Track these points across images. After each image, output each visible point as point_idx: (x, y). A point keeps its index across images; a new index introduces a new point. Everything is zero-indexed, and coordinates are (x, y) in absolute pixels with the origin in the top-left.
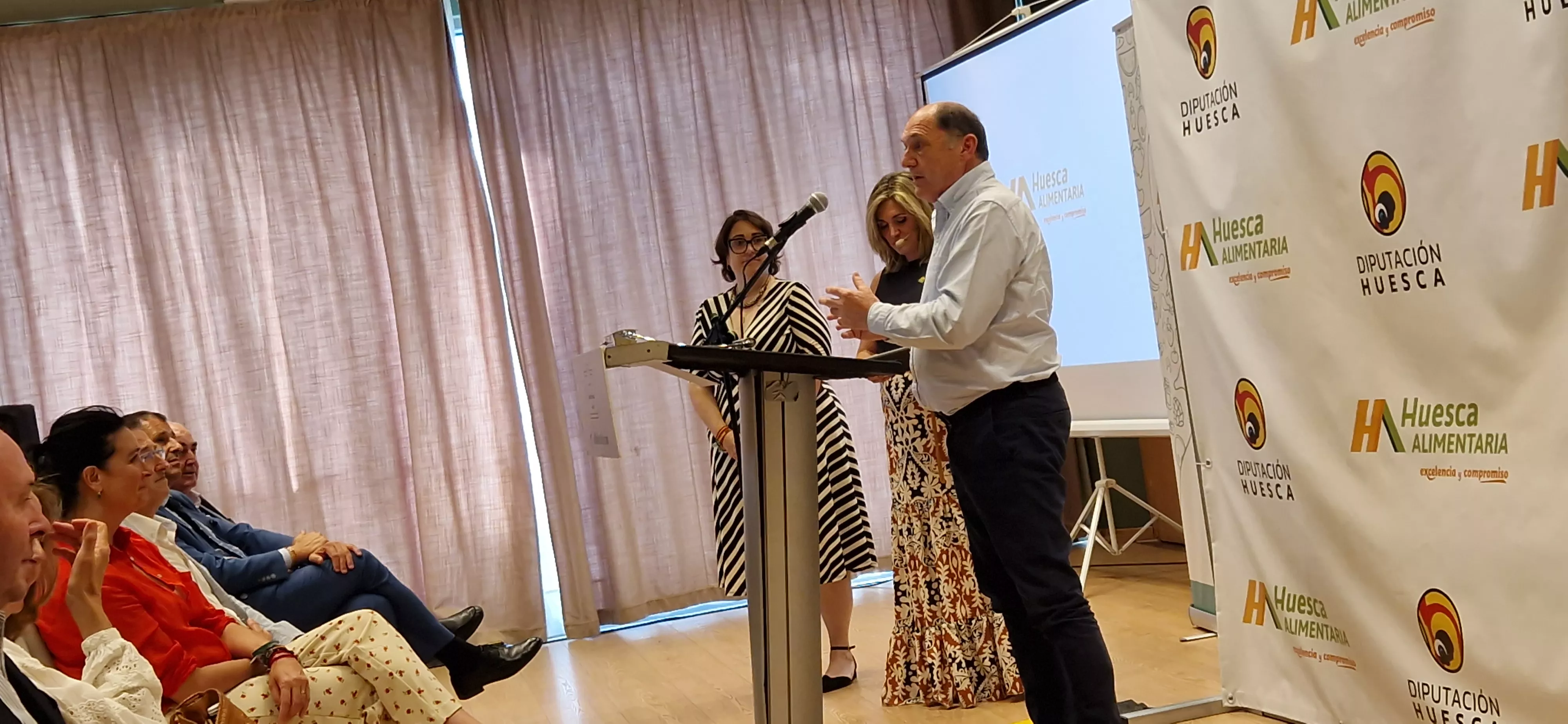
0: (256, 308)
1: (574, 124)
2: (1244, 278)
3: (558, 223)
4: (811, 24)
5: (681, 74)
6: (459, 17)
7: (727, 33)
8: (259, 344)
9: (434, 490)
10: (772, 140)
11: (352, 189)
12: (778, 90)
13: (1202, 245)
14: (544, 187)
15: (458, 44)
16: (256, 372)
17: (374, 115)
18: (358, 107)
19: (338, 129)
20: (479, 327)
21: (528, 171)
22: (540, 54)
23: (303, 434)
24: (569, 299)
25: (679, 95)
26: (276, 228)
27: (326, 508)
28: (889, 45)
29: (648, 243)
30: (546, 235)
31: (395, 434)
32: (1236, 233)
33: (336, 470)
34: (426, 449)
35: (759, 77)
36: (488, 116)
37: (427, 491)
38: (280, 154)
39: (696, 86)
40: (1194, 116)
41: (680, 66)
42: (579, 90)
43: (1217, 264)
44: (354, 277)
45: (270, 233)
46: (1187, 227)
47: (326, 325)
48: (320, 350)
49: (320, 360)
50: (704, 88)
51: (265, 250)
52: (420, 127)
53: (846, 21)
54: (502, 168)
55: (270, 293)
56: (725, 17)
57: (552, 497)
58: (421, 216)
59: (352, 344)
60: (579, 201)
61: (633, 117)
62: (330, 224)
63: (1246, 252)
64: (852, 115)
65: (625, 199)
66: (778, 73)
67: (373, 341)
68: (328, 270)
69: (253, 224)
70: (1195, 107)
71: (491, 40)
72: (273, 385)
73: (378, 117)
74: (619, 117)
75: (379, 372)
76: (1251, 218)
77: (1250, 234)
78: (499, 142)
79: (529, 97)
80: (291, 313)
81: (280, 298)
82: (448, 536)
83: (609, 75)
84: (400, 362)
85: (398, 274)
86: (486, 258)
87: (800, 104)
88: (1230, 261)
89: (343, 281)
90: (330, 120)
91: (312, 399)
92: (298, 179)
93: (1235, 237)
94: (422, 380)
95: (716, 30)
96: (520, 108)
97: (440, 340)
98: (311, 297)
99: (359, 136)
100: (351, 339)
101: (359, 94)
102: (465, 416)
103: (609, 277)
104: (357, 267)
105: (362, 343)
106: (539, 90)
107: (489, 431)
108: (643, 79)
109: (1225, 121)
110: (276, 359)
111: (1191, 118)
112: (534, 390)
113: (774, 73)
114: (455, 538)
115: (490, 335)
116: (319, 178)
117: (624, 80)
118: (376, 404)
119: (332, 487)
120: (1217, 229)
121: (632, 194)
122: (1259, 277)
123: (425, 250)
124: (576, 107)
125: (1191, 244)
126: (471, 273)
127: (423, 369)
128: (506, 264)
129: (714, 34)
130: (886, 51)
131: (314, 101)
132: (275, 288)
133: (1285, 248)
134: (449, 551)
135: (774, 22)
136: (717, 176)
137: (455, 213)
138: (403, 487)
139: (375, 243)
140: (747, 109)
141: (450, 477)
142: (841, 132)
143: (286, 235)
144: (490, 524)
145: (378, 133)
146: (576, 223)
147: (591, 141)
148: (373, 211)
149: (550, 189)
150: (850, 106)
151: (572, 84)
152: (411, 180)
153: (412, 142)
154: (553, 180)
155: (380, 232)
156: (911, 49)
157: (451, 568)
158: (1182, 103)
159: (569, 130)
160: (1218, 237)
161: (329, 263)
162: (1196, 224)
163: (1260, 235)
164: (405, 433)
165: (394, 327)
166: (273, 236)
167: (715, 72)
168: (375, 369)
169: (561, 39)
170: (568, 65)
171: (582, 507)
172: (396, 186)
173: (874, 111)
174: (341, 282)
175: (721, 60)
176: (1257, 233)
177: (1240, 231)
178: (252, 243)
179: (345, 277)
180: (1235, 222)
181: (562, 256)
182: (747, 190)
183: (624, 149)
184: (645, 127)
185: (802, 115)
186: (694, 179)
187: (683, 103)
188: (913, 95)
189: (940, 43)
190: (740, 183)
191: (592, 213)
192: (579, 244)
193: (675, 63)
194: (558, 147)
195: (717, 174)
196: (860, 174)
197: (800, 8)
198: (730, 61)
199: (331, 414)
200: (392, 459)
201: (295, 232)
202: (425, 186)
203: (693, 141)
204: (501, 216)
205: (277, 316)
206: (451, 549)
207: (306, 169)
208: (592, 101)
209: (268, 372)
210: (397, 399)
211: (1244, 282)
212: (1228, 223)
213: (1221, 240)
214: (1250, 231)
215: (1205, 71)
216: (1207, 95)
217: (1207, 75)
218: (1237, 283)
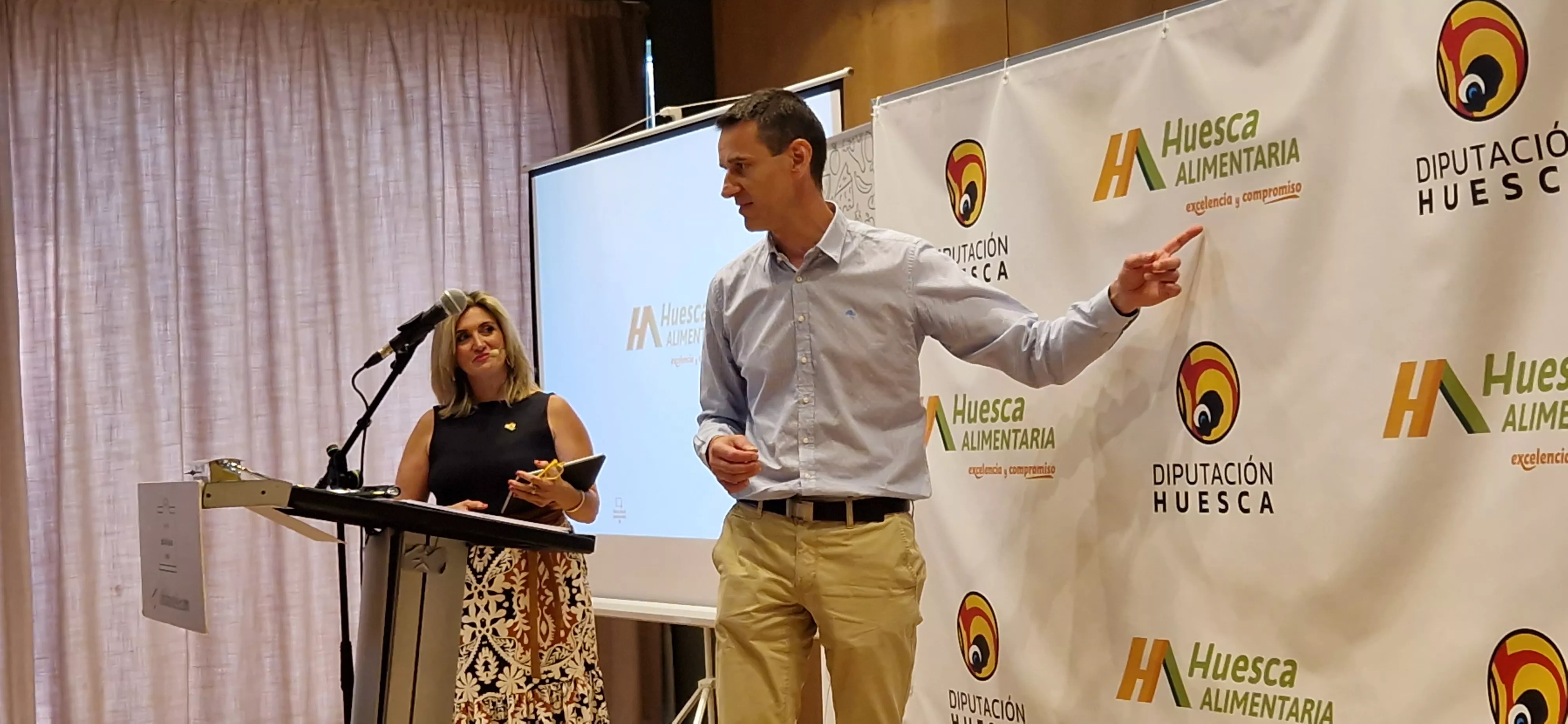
1: (88, 171)
2: (989, 470)
3: (51, 293)
4: (401, 90)
5: (232, 128)
7: (296, 86)
10: (338, 223)
12: (352, 164)
13: (935, 423)
14: (38, 244)
22: (53, 79)
24: (53, 388)
25: (226, 153)
28: (493, 129)
29: (165, 330)
30: (33, 305)
32: (985, 416)
35: (330, 145)
39: (250, 144)
41: (232, 118)
42: (99, 130)
50: (260, 149)
53: (444, 93)
56: (297, 66)
60: (81, 268)
61: (165, 172)
64: (439, 205)
65: (142, 272)
66: (354, 144)
74: (146, 171)
76: (1009, 401)
77: (1005, 419)
79: (31, 130)
83: (140, 117)
87: (377, 184)
88: (973, 448)
93: (984, 420)
95: (283, 81)
96: (18, 142)
103: (110, 367)
106: (45, 123)
108: (183, 126)
109: (986, 279)
113: (349, 143)
117: (159, 126)
120: (960, 408)
121: (152, 266)
122: (1011, 473)
124: (92, 150)
129: (280, 84)
130: (488, 136)
133: (1052, 442)
135: (356, 81)
136: (263, 258)
140: (310, 181)
142: (424, 224)
146: (74, 293)
147: (108, 194)
149: (45, 249)
150: (437, 194)
151: (91, 121)
154: (51, 237)
156: (518, 137)
159: (79, 179)
160: (959, 417)
162: (930, 398)
163: (1018, 422)
167: (276, 131)
169: (84, 65)
170: (89, 98)
171: (36, 656)
173: (466, 205)
175: (285, 117)
176: (1015, 419)
177: (992, 414)
180: (986, 404)
181: (52, 334)
182: (298, 279)
183: (149, 210)
184: (179, 186)
185: (378, 198)
186: (234, 258)
187: (231, 164)
188: (515, 192)
189: (554, 135)
190: (291, 272)
191: (97, 285)
192: (75, 321)
193: (226, 113)
194: (63, 196)
195: (264, 255)
196: (442, 276)
197: (390, 69)
198: (296, 121)
203: (239, 211)
208: (114, 145)
211: (989, 475)
212: (976, 403)
213: (963, 421)
214: (1006, 415)
215: (964, 218)
216: (965, 246)
217: (967, 223)
218: (979, 475)
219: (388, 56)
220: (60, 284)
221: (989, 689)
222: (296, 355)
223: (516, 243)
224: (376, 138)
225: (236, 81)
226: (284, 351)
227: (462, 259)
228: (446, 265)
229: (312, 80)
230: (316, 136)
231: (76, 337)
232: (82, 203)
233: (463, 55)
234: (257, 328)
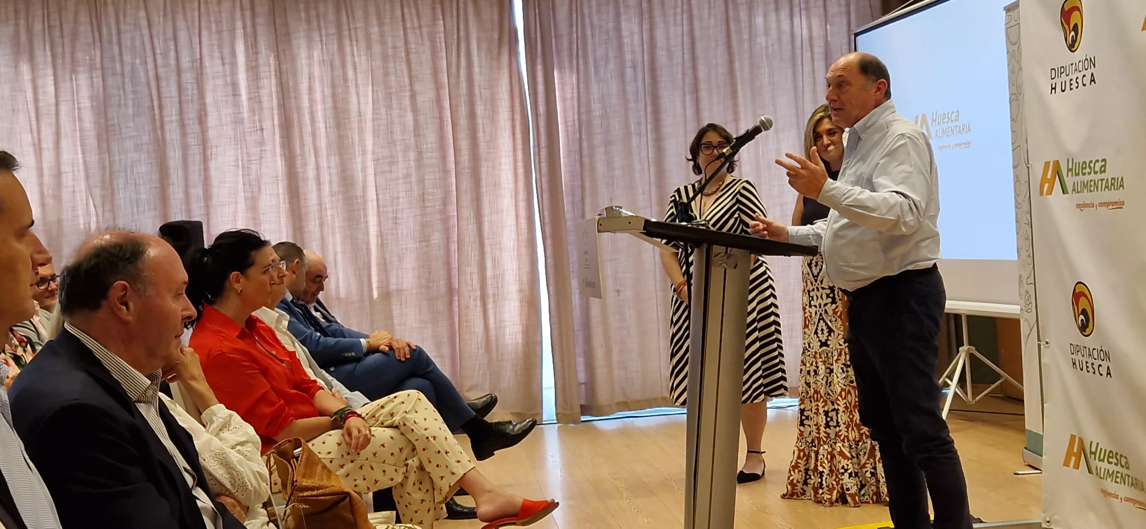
0: (359, 166)
1: (594, 51)
2: (1087, 205)
3: (576, 122)
5: (675, 20)
8: (359, 193)
9: (472, 307)
10: (738, 73)
11: (432, 86)
12: (746, 36)
13: (1057, 177)
14: (569, 95)
16: (356, 212)
17: (453, 34)
18: (443, 28)
19: (427, 43)
20: (513, 194)
21: (558, 83)
23: (385, 259)
24: (580, 178)
25: (672, 35)
26: (378, 110)
27: (396, 312)
28: (833, 8)
29: (640, 142)
30: (567, 131)
31: (448, 265)
32: (1084, 171)
33: (405, 286)
34: (468, 277)
35: (732, 26)
36: (533, 41)
37: (467, 307)
38: (385, 57)
39: (686, 29)
40: (1060, 80)
41: (675, 14)
42: (600, 27)
43: (1068, 193)
44: (429, 150)
45: (373, 114)
46: (1047, 164)
47: (407, 183)
48: (401, 200)
49: (400, 207)
50: (691, 31)
51: (369, 126)
52: (484, 46)
54: (540, 79)
55: (369, 157)
57: (556, 320)
58: (480, 110)
59: (423, 197)
60: (593, 107)
61: (638, 49)
62: (415, 110)
63: (1091, 186)
64: (799, 58)
65: (626, 108)
66: (747, 23)
67: (438, 197)
68: (411, 143)
69: (362, 106)
70: (1061, 73)
72: (366, 222)
73: (455, 37)
74: (627, 49)
75: (441, 219)
76: (1097, 161)
77: (1096, 173)
78: (539, 61)
79: (563, 29)
81: (376, 160)
82: (479, 341)
83: (623, 18)
84: (456, 214)
85: (460, 150)
86: (523, 144)
87: (762, 48)
88: (1078, 192)
89: (421, 152)
90: (422, 36)
91: (392, 234)
92: (396, 77)
93: (1084, 174)
94: (470, 228)
96: (557, 37)
97: (486, 200)
98: (398, 162)
99: (441, 49)
100: (423, 194)
101: (444, 19)
102: (498, 256)
103: (609, 164)
104: (432, 143)
105: (430, 197)
106: (571, 26)
107: (514, 268)
108: (647, 22)
109: (1084, 85)
110: (370, 204)
111: (1058, 81)
112: (549, 241)
113: (744, 25)
114: (483, 344)
115: (520, 200)
116: (410, 77)
117: (633, 21)
118: (436, 242)
119: (401, 298)
120: (1070, 167)
121: (632, 105)
122: (1099, 206)
123: (480, 135)
124: (597, 39)
125: (1049, 176)
126: (511, 154)
127: (472, 220)
128: (537, 150)
130: (830, 13)
131: (412, 22)
132: (374, 153)
133: (1122, 186)
134: (478, 352)
136: (695, 97)
137: (504, 110)
138: (451, 303)
139: (446, 126)
140: (722, 49)
141: (484, 299)
142: (789, 71)
143: (384, 116)
144: (509, 335)
145: (454, 48)
146: (589, 123)
147: (606, 64)
148: (447, 104)
149: (572, 98)
150: (797, 53)
151: (596, 21)
152: (475, 84)
153: (478, 56)
154: (575, 91)
155: (450, 119)
156: (848, 12)
157: (479, 364)
158: (1052, 69)
159: (590, 56)
160: (1070, 173)
161: (412, 138)
162: (1054, 162)
163: (1103, 174)
164: (455, 265)
165: (454, 188)
166: (375, 116)
167: (701, 20)
168: (438, 217)
170: (594, 8)
171: (576, 330)
172: (464, 87)
173: (815, 57)
175: (706, 11)
176: (1101, 172)
177: (1088, 170)
178: (361, 120)
179: (423, 150)
180: (1085, 163)
181: (578, 146)
182: (715, 108)
183: (629, 72)
184: (646, 57)
185: (762, 56)
186: (678, 98)
187: (675, 41)
188: (846, 47)
189: (871, 10)
190: (711, 104)
191: (602, 117)
192: (590, 139)
193: (672, 11)
194: (581, 67)
195: (695, 95)
196: (802, 102)
198: (712, 13)
199: (404, 246)
200: (444, 282)
201: (391, 114)
202: (484, 89)
203: (680, 70)
204: (536, 114)
205: (373, 173)
206: (480, 350)
207: (402, 71)
208: (609, 36)
209: (363, 213)
210: (452, 240)
211: (1087, 209)
212: (1079, 163)
213: (1072, 175)
214: (1096, 170)
215: (1072, 47)
216: (1072, 64)
217: (1073, 49)
218: (1082, 209)
220: (581, 117)
224: (760, 20)
227: (812, 91)
228: (801, 95)
230: (724, 22)
231: (591, 148)
232: (592, 70)
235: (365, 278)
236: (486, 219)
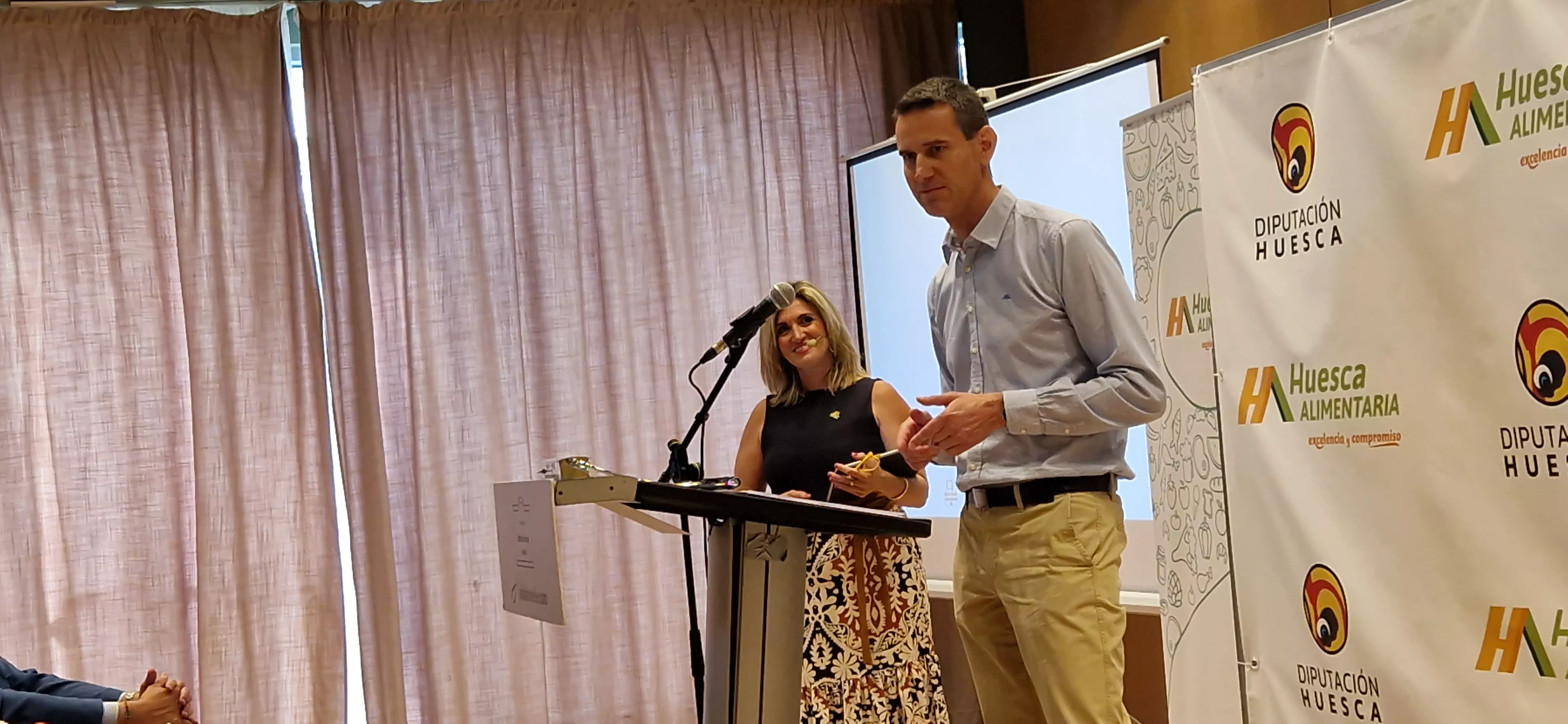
0: (18, 381)
1: (429, 184)
2: (1332, 440)
3: (401, 303)
4: (720, 88)
5: (561, 135)
6: (299, 45)
7: (620, 91)
8: (19, 427)
9: (222, 620)
10: (665, 222)
11: (149, 242)
12: (676, 163)
13: (1272, 395)
14: (386, 258)
15: (296, 77)
16: (12, 461)
17: (184, 156)
18: (166, 145)
19: (139, 170)
22: (393, 98)
24: (407, 395)
25: (558, 160)
26: (51, 284)
27: (85, 634)
28: (811, 121)
29: (508, 334)
30: (383, 316)
31: (179, 547)
32: (1324, 384)
33: (102, 588)
34: (217, 569)
35: (655, 147)
36: (325, 167)
37: (214, 620)
38: (64, 194)
39: (579, 150)
40: (1273, 237)
41: (561, 126)
42: (438, 144)
43: (1292, 420)
44: (144, 351)
45: (44, 290)
46: (1252, 372)
47: (104, 408)
48: (93, 438)
49: (93, 451)
50: (589, 154)
51: (35, 311)
52: (240, 174)
53: (761, 89)
54: (338, 231)
55: (37, 365)
56: (619, 72)
57: (369, 636)
58: (232, 282)
59: (134, 432)
60: (428, 279)
61: (501, 182)
62: (119, 285)
64: (761, 200)
65: (484, 279)
66: (677, 144)
67: (161, 431)
68: (111, 341)
69: (24, 277)
70: (1274, 226)
71: (336, 75)
72: (32, 478)
73: (190, 159)
74: (483, 181)
75: (166, 470)
76: (1349, 368)
77: (1346, 387)
78: (336, 200)
79: (376, 148)
80: (59, 391)
81: (49, 371)
82: (236, 677)
83: (476, 130)
84: (192, 459)
85: (199, 351)
86: (310, 339)
87: (701, 182)
88: (1313, 419)
89: (130, 354)
90: (130, 158)
91: (78, 498)
92: (84, 226)
93: (1323, 389)
94: (218, 485)
95: (608, 86)
96: (364, 161)
97: (245, 435)
98: (87, 372)
99: (165, 179)
100: (133, 427)
101: (168, 129)
102: (268, 530)
103: (458, 372)
104: (149, 339)
105: (146, 432)
106: (389, 141)
108: (516, 137)
110: (38, 447)
111: (1269, 239)
112: (357, 504)
113: (673, 144)
114: (244, 681)
115: (306, 433)
116: (110, 227)
117: (493, 138)
118: (159, 509)
119: (95, 609)
120: (1297, 377)
121: (493, 274)
122: (1354, 442)
123: (234, 324)
124: (433, 166)
125: (1256, 393)
126: (289, 356)
127: (221, 469)
128: (333, 349)
129: (605, 90)
130: (807, 129)
131: (112, 133)
132: (44, 358)
133: (1396, 409)
134: (235, 698)
135: (677, 83)
136: (597, 260)
137: (277, 282)
138: (184, 613)
139: (173, 310)
140: (637, 183)
141: (243, 605)
142: (747, 219)
143: (63, 295)
144: (288, 665)
145: (188, 178)
146: (422, 302)
147: (449, 206)
148: (174, 273)
149: (393, 262)
150: (759, 189)
151: (431, 137)
152: (224, 239)
153: (230, 192)
154: (398, 250)
155: (180, 297)
156: (835, 128)
157: (236, 717)
158: (1257, 220)
159: (422, 193)
160: (1297, 388)
161: (114, 332)
162: (1265, 368)
163: (1360, 389)
164: (191, 547)
165: (189, 416)
166: (47, 294)
167: (603, 136)
168: (163, 465)
169: (422, 83)
170: (428, 114)
171: (403, 650)
172: (206, 244)
173: (787, 197)
174: (128, 357)
175: (612, 122)
176: (1356, 387)
177: (1331, 383)
178: (21, 301)
179: (133, 351)
180: (1324, 370)
181: (404, 343)
182: (631, 279)
183: (488, 220)
184: (515, 196)
185: (703, 194)
186: (569, 262)
187: (563, 170)
188: (835, 182)
189: (870, 124)
190: (623, 271)
191: (443, 293)
192: (424, 330)
193: (556, 121)
194: (408, 210)
195: (596, 257)
196: (766, 270)
197: (708, 67)
198: (621, 125)
199: (100, 518)
200: (172, 578)
201: (75, 291)
202: (241, 247)
203: (571, 216)
204: (333, 290)
205: (44, 392)
206: (237, 693)
207: (94, 216)
208: (453, 159)
209: (26, 461)
210: (185, 505)
211: (1330, 445)
212: (1314, 372)
213: (1301, 391)
214: (1346, 383)
215: (1293, 183)
216: (1295, 212)
217: (1296, 188)
218: (1320, 445)
219: (706, 55)
220: (409, 294)
221: (1340, 663)
222: (631, 353)
223: (837, 232)
224: (698, 137)
225: (563, 90)
226: (620, 349)
227: (786, 252)
228: (770, 257)
229: (635, 84)
230: (640, 139)
231: (426, 344)
232: (426, 216)
233: (778, 50)
234: (593, 328)
235: (30, 576)
236: (247, 467)
